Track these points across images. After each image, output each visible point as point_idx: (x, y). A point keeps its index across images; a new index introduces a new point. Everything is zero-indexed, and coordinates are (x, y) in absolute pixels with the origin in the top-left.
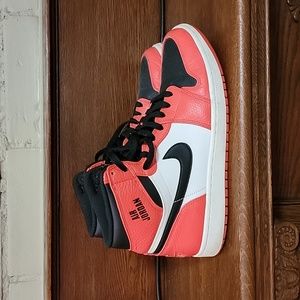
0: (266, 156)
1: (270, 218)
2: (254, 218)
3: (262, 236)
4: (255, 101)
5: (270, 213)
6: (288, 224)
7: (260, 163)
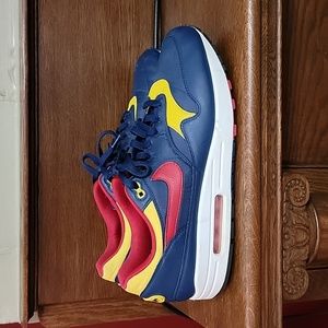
0: (275, 98)
1: (279, 167)
2: (261, 166)
3: (269, 187)
4: (265, 32)
5: (279, 162)
6: (298, 176)
7: (269, 104)
